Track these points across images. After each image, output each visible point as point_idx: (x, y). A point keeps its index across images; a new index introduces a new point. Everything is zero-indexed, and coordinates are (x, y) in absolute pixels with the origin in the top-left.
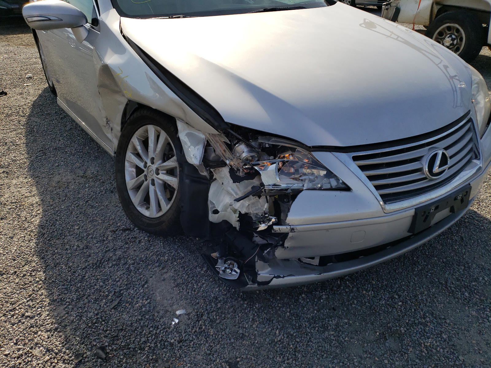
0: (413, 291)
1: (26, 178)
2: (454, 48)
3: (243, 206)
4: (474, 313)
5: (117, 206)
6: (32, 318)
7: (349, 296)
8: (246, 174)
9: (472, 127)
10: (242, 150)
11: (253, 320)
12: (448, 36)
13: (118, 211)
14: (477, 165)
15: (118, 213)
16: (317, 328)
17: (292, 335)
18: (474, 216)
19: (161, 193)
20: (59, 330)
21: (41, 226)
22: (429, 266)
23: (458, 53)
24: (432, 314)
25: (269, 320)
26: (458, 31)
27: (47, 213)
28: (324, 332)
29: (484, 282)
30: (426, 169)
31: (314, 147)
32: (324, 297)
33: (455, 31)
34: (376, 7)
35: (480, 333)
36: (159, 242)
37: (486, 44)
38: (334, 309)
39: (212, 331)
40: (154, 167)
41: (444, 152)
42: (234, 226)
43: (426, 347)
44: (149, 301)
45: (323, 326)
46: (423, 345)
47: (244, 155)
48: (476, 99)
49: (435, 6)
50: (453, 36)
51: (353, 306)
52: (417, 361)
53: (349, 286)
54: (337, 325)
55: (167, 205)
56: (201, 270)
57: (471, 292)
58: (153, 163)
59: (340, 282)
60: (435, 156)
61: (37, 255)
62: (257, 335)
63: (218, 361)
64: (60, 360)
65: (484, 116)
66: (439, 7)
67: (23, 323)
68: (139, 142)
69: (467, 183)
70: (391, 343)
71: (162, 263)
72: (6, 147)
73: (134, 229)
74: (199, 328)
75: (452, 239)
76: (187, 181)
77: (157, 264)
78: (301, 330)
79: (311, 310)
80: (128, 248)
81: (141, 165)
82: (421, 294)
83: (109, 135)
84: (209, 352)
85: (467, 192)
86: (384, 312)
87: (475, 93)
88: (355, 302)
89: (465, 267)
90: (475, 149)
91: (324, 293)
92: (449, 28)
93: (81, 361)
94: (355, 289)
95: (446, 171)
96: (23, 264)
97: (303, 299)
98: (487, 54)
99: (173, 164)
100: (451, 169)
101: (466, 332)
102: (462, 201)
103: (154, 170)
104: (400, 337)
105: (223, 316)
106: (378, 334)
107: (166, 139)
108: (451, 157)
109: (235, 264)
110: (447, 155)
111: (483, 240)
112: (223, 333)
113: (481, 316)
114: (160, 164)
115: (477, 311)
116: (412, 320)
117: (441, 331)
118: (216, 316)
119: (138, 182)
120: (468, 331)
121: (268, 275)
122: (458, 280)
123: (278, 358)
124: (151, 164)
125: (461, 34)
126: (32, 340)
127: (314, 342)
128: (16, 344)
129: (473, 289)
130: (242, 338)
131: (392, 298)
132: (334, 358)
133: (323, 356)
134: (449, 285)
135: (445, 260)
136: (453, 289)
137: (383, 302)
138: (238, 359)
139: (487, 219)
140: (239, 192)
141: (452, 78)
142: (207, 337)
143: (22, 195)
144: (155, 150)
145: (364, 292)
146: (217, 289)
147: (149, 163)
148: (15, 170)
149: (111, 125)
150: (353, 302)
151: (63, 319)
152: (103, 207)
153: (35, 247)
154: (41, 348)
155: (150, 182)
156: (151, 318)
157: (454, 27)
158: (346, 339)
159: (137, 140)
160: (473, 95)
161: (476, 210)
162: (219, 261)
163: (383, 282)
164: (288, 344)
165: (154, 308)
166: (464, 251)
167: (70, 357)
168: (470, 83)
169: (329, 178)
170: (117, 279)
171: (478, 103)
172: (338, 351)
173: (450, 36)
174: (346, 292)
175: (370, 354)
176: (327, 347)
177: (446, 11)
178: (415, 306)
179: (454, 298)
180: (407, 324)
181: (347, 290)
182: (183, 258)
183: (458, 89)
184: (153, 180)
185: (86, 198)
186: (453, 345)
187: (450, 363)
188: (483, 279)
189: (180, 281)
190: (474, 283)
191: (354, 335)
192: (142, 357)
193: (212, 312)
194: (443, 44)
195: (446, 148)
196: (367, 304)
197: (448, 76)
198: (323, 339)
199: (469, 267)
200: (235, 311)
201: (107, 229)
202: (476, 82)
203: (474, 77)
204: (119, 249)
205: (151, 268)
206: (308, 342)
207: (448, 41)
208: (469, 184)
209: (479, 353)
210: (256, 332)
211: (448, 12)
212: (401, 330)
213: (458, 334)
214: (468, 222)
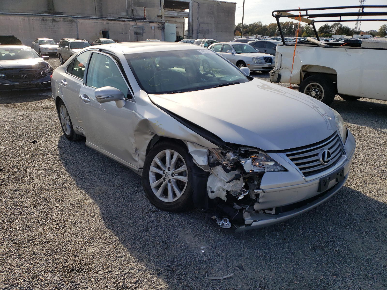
0: (324, 228)
1: (78, 189)
2: (318, 97)
3: (229, 186)
4: (358, 235)
5: (143, 200)
6: (122, 257)
7: (291, 233)
8: (231, 168)
9: (339, 139)
10: (231, 156)
11: (243, 248)
12: (313, 90)
13: (145, 202)
14: (345, 157)
15: (145, 203)
16: (279, 248)
17: (266, 252)
18: (349, 190)
19: (176, 186)
20: (140, 261)
21: (102, 214)
22: (330, 216)
23: (321, 100)
24: (336, 237)
25: (252, 247)
26: (319, 87)
27: (102, 207)
28: (283, 249)
29: (360, 220)
30: (321, 160)
31: (267, 151)
32: (278, 234)
33: (317, 87)
34: (261, 72)
35: (362, 243)
36: (176, 216)
37: (337, 93)
38: (285, 239)
39: (224, 254)
40: (170, 172)
41: (328, 151)
42: (223, 199)
43: (336, 251)
44: (183, 244)
45: (281, 247)
46: (335, 250)
47: (232, 158)
48: (338, 126)
49: (302, 73)
50: (317, 90)
51: (294, 237)
52: (333, 257)
53: (290, 228)
54: (288, 246)
55: (180, 193)
56: (206, 227)
57: (354, 226)
58: (169, 170)
59: (285, 227)
60: (324, 153)
61: (108, 228)
62: (248, 254)
63: (232, 266)
64: (148, 273)
65: (344, 133)
66: (305, 73)
67: (118, 260)
68: (159, 160)
69: (342, 166)
70: (318, 251)
71: (182, 226)
72: (56, 174)
73: (158, 211)
74: (217, 253)
75: (339, 202)
76: (195, 177)
77: (180, 227)
78: (270, 250)
79: (273, 241)
80: (160, 220)
81: (161, 172)
82: (328, 228)
83: (136, 159)
84: (226, 263)
85: (342, 171)
86: (311, 238)
87: (337, 122)
88: (295, 235)
89: (349, 214)
90: (342, 149)
91: (277, 233)
92: (313, 85)
93: (159, 273)
94: (293, 229)
95: (331, 160)
96: (103, 233)
97: (267, 236)
98: (338, 99)
99: (184, 169)
100: (333, 159)
101: (355, 243)
102: (341, 175)
103: (171, 174)
104: (323, 249)
105: (227, 247)
106: (311, 248)
107: (178, 156)
108: (332, 153)
109: (228, 220)
110: (330, 152)
111: (356, 201)
112: (230, 254)
113: (361, 236)
114: (174, 171)
115: (359, 233)
116: (327, 240)
117: (342, 244)
118: (223, 247)
119: (159, 183)
120: (356, 242)
121: (250, 220)
122: (346, 221)
123: (263, 262)
124: (168, 171)
125: (321, 89)
126: (128, 267)
127: (279, 254)
128: (120, 269)
129: (355, 224)
130: (240, 256)
131: (314, 231)
132: (291, 260)
133: (285, 260)
134: (342, 223)
135: (337, 212)
136: (344, 225)
137: (310, 234)
138: (242, 265)
139: (356, 191)
140: (227, 179)
141: (323, 115)
142: (222, 257)
143: (81, 199)
144: (170, 163)
145: (299, 230)
146: (219, 236)
147: (167, 171)
148: (69, 186)
149: (138, 152)
150: (294, 235)
151: (140, 256)
152: (135, 201)
153: (105, 224)
154: (135, 270)
155: (168, 181)
156: (188, 251)
157: (316, 85)
158: (295, 251)
159: (158, 159)
160: (336, 123)
161: (349, 187)
162: (217, 220)
163: (307, 225)
164: (266, 257)
165: (188, 247)
166: (346, 207)
167: (153, 272)
168: (334, 117)
169: (276, 166)
170: (161, 236)
171: (339, 127)
172: (292, 257)
173: (315, 90)
174: (289, 231)
175: (309, 256)
176: (286, 255)
177: (310, 75)
178: (327, 233)
179: (346, 229)
180: (325, 242)
181: (289, 230)
182: (193, 222)
183: (328, 121)
184: (170, 180)
185: (122, 197)
186: (350, 249)
187: (350, 257)
188: (359, 219)
189: (196, 234)
190: (355, 222)
191: (298, 250)
192: (191, 268)
193: (220, 246)
194: (311, 96)
195: (329, 149)
196: (302, 235)
197: (321, 114)
198: (283, 253)
199: (351, 215)
200: (232, 245)
201: (143, 212)
202: (336, 117)
203: (335, 114)
204: (155, 221)
205: (177, 229)
206: (276, 254)
207: (313, 93)
208: (343, 167)
209: (364, 251)
210: (247, 253)
211: (311, 76)
212: (322, 245)
213: (351, 244)
214: (346, 193)
